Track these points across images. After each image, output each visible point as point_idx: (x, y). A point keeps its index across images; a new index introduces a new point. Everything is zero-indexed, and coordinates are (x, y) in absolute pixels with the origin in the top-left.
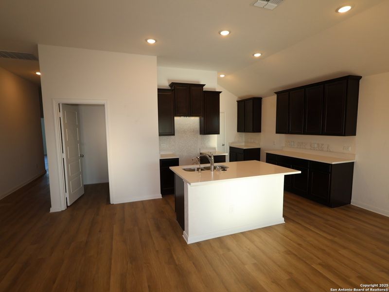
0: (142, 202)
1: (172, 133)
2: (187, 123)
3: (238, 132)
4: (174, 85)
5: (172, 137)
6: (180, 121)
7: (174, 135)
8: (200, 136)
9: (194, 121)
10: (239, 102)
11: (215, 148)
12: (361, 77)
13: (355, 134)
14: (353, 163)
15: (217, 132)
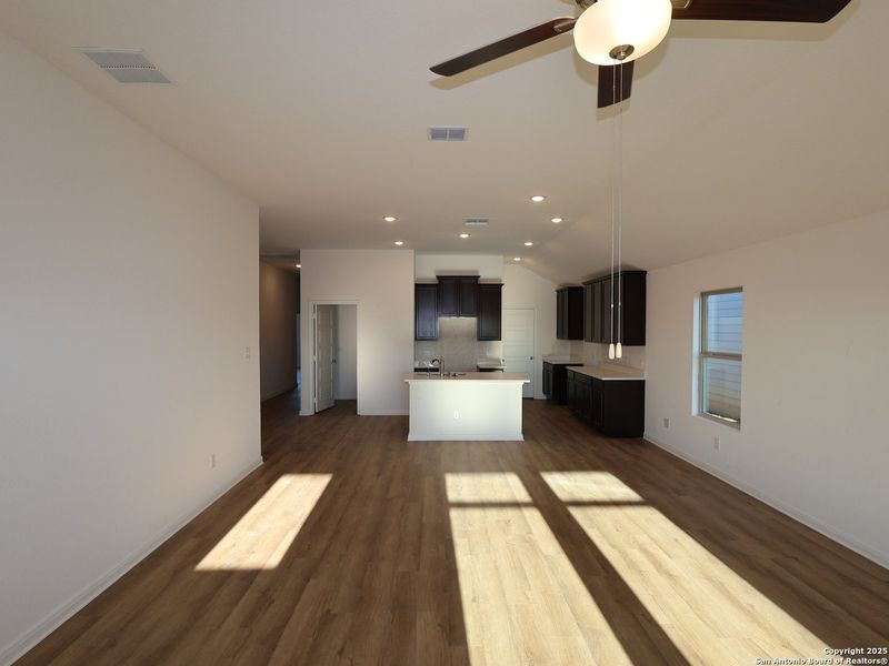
3: (558, 337)
4: (441, 278)
8: (477, 343)
9: (469, 323)
10: (558, 291)
12: (646, 272)
13: (643, 343)
14: (644, 381)
15: (498, 338)
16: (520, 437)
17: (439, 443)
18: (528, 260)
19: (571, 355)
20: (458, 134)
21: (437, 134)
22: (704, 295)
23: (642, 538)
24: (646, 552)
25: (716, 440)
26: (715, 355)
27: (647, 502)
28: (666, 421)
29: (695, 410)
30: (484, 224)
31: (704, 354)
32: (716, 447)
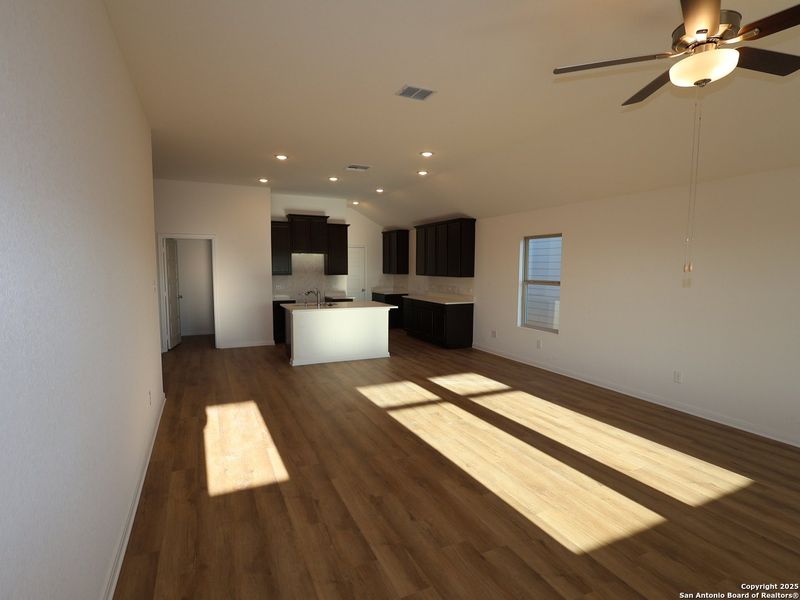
0: (252, 348)
1: (288, 272)
2: (308, 261)
3: (384, 272)
4: (291, 217)
5: (289, 276)
6: (299, 258)
7: (291, 274)
8: (324, 277)
9: (317, 259)
10: (384, 233)
11: (344, 292)
12: (473, 221)
13: (473, 276)
14: (472, 305)
15: (345, 272)
16: (388, 355)
17: (323, 365)
18: (365, 205)
19: (395, 287)
20: (424, 94)
21: (409, 92)
22: (527, 239)
23: (531, 410)
24: (540, 417)
25: (538, 342)
26: (535, 282)
27: (514, 388)
28: (494, 333)
29: (519, 323)
30: (363, 170)
31: (526, 282)
32: (538, 346)
